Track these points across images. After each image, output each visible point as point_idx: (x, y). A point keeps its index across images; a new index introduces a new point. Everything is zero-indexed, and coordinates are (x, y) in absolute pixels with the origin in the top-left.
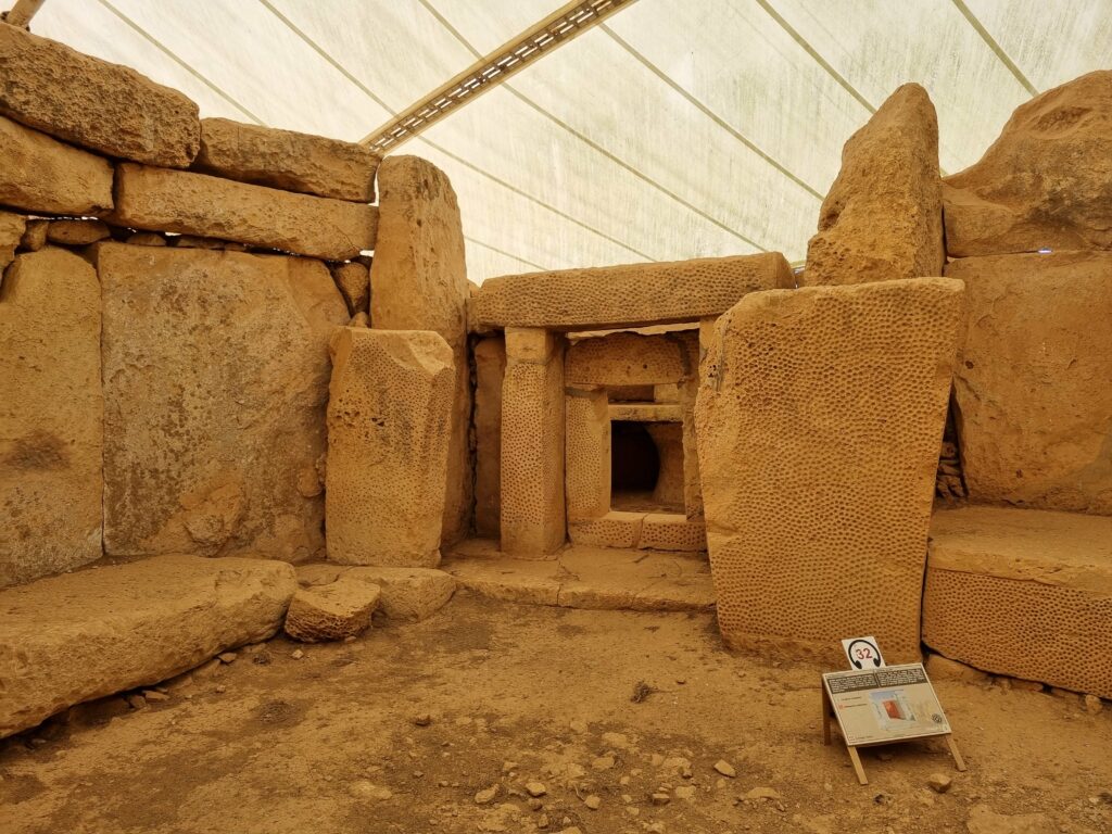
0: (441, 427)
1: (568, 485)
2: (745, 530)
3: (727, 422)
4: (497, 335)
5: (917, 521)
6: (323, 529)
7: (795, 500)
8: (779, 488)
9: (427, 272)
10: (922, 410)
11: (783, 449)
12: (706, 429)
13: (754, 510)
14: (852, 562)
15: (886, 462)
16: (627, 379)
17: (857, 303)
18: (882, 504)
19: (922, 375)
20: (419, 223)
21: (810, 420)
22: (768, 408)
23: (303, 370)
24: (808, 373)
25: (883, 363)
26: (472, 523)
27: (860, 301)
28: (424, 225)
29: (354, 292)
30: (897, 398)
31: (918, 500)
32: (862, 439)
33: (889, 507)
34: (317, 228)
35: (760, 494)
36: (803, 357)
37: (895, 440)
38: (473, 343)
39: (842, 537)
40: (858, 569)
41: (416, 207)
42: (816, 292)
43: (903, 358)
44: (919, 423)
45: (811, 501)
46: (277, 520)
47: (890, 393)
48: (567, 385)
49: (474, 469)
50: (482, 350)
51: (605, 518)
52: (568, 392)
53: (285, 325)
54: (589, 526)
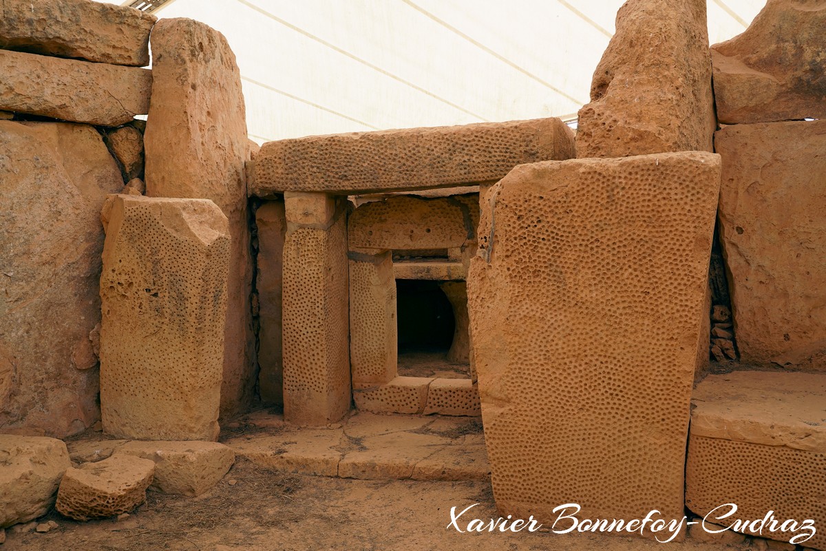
0: (216, 297)
1: (353, 351)
2: (517, 401)
3: (498, 293)
4: (278, 198)
5: (679, 390)
6: (98, 401)
7: (564, 370)
8: (549, 359)
9: (202, 137)
10: (683, 282)
11: (552, 321)
12: (479, 301)
13: (526, 381)
14: (619, 431)
15: (649, 333)
16: (411, 243)
17: (620, 177)
18: (647, 374)
19: (681, 248)
20: (194, 87)
21: (578, 292)
22: (537, 279)
23: (75, 239)
24: (575, 246)
25: (645, 236)
26: (256, 390)
27: (623, 176)
28: (199, 89)
29: (128, 158)
30: (659, 271)
31: (680, 369)
32: (628, 311)
33: (653, 377)
34: (88, 94)
35: (531, 365)
36: (569, 230)
37: (658, 311)
38: (254, 207)
39: (609, 406)
40: (626, 438)
41: (190, 71)
42: (580, 165)
43: (663, 231)
44: (680, 294)
45: (580, 371)
46: (50, 394)
47: (652, 266)
48: (350, 249)
49: (257, 336)
50: (262, 214)
51: (390, 384)
52: (352, 256)
53: (55, 194)
54: (375, 392)
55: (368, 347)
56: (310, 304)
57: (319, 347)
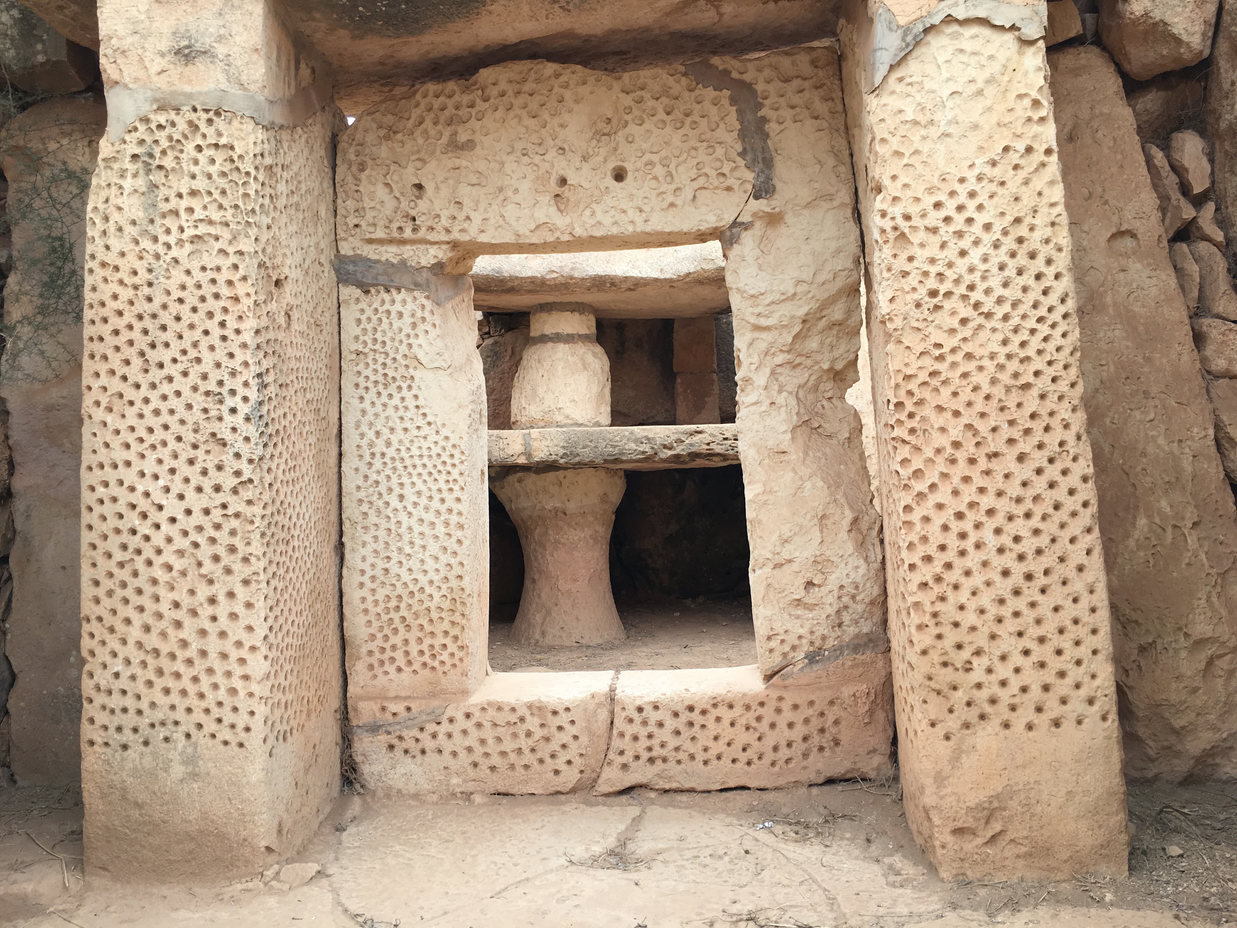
16: (559, 220)
48: (346, 249)
51: (477, 699)
54: (431, 727)
55: (406, 577)
56: (199, 401)
57: (237, 567)
